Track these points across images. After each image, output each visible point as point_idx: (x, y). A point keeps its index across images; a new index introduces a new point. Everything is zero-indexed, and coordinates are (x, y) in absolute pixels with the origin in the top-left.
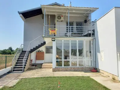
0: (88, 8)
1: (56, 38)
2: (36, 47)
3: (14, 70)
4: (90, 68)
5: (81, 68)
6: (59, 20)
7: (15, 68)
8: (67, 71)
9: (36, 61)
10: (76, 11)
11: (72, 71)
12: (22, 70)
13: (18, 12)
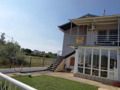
0: (113, 15)
1: (78, 47)
2: (70, 54)
3: (48, 70)
4: (113, 81)
5: (103, 79)
6: (89, 30)
7: (49, 68)
8: (87, 78)
9: (70, 66)
10: (103, 20)
11: (92, 80)
12: (52, 70)
13: (58, 26)
